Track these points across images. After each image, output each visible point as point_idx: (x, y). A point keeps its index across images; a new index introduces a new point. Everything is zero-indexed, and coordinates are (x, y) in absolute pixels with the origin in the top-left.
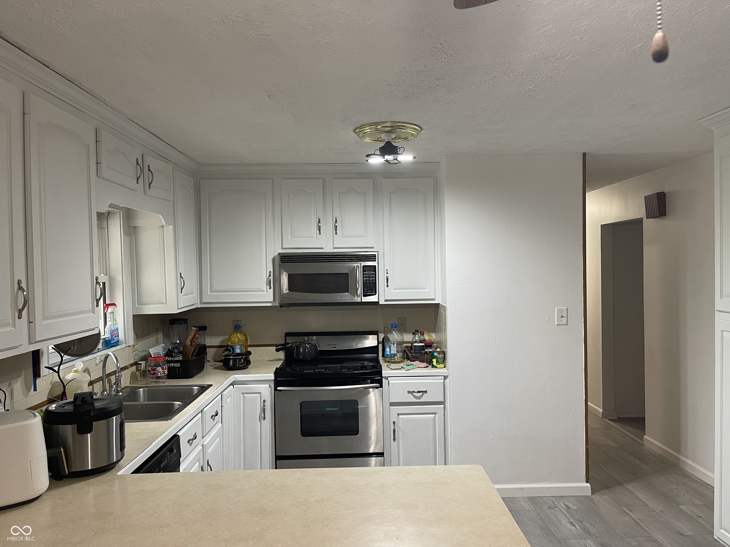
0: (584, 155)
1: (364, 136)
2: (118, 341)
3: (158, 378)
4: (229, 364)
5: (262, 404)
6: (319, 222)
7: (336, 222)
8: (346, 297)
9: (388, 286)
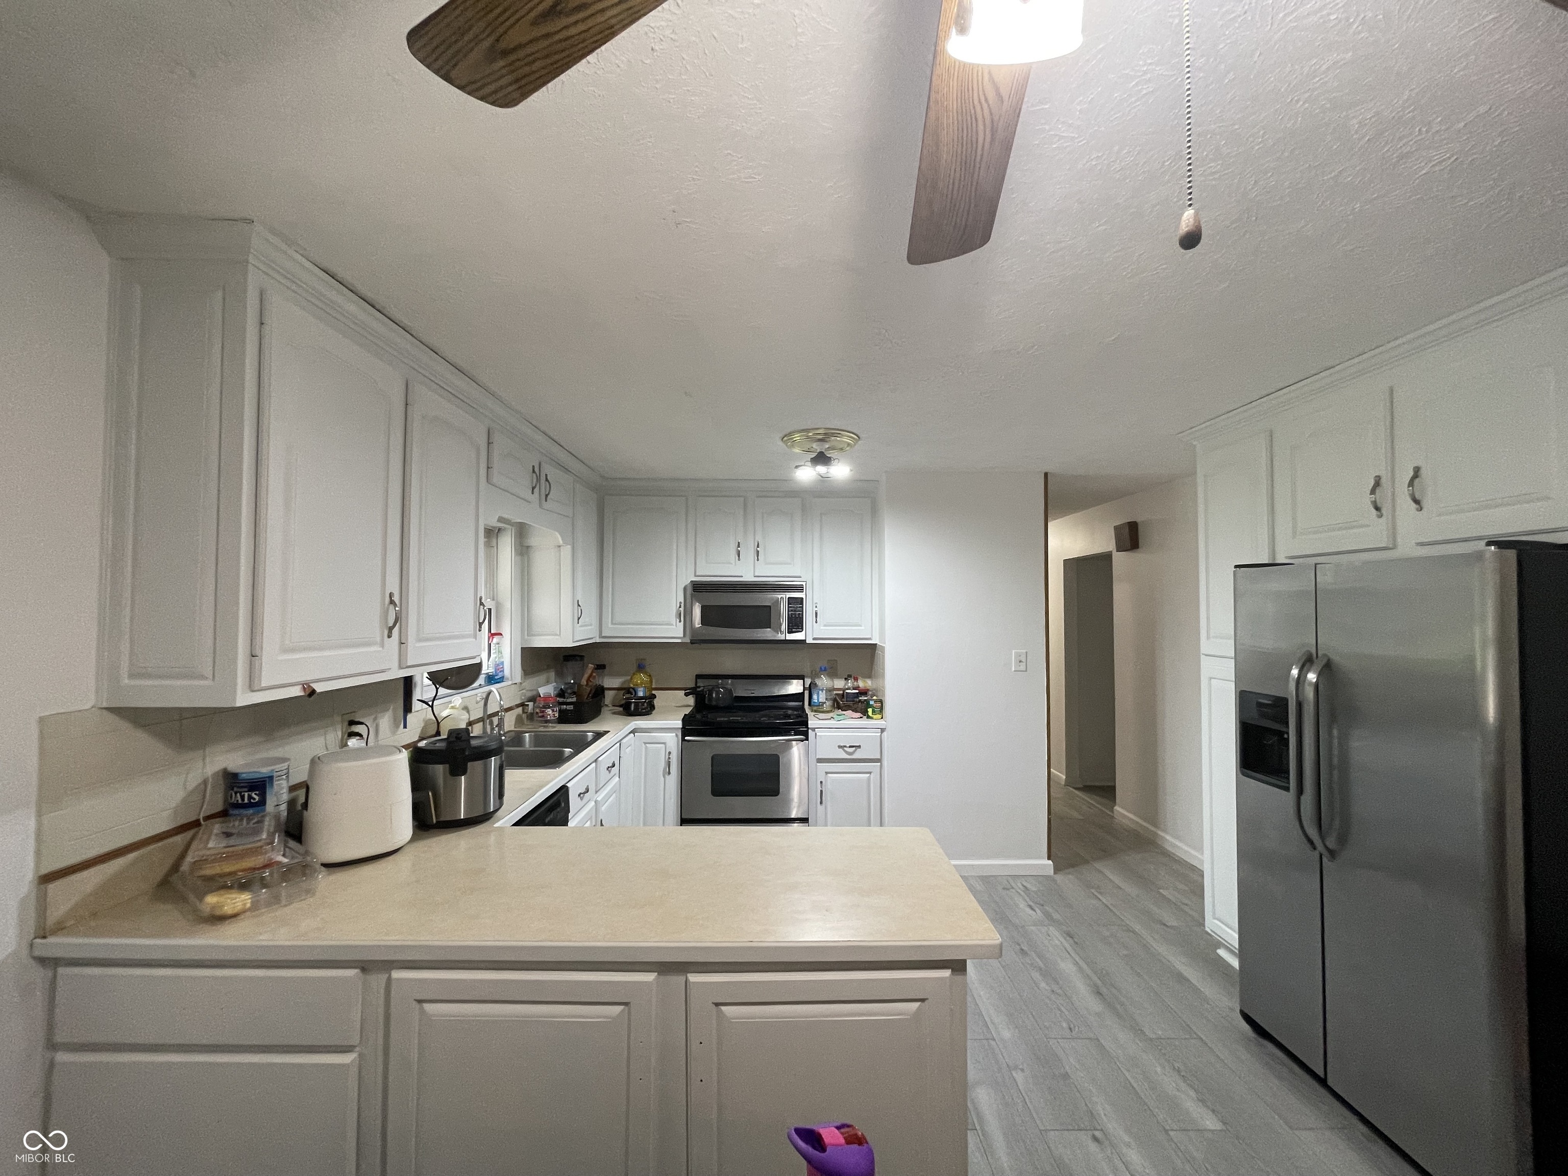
0: (1046, 475)
1: (793, 445)
2: (503, 677)
3: (547, 721)
4: (630, 709)
5: (667, 757)
6: (739, 546)
7: (758, 547)
8: (767, 634)
9: (816, 622)
